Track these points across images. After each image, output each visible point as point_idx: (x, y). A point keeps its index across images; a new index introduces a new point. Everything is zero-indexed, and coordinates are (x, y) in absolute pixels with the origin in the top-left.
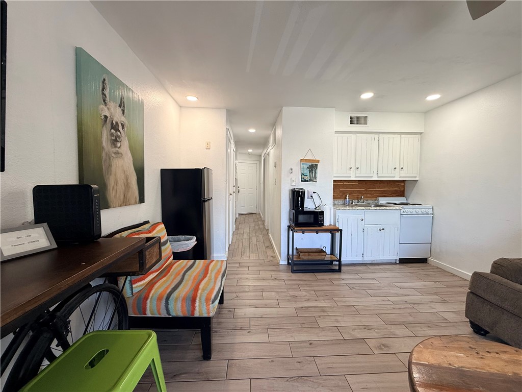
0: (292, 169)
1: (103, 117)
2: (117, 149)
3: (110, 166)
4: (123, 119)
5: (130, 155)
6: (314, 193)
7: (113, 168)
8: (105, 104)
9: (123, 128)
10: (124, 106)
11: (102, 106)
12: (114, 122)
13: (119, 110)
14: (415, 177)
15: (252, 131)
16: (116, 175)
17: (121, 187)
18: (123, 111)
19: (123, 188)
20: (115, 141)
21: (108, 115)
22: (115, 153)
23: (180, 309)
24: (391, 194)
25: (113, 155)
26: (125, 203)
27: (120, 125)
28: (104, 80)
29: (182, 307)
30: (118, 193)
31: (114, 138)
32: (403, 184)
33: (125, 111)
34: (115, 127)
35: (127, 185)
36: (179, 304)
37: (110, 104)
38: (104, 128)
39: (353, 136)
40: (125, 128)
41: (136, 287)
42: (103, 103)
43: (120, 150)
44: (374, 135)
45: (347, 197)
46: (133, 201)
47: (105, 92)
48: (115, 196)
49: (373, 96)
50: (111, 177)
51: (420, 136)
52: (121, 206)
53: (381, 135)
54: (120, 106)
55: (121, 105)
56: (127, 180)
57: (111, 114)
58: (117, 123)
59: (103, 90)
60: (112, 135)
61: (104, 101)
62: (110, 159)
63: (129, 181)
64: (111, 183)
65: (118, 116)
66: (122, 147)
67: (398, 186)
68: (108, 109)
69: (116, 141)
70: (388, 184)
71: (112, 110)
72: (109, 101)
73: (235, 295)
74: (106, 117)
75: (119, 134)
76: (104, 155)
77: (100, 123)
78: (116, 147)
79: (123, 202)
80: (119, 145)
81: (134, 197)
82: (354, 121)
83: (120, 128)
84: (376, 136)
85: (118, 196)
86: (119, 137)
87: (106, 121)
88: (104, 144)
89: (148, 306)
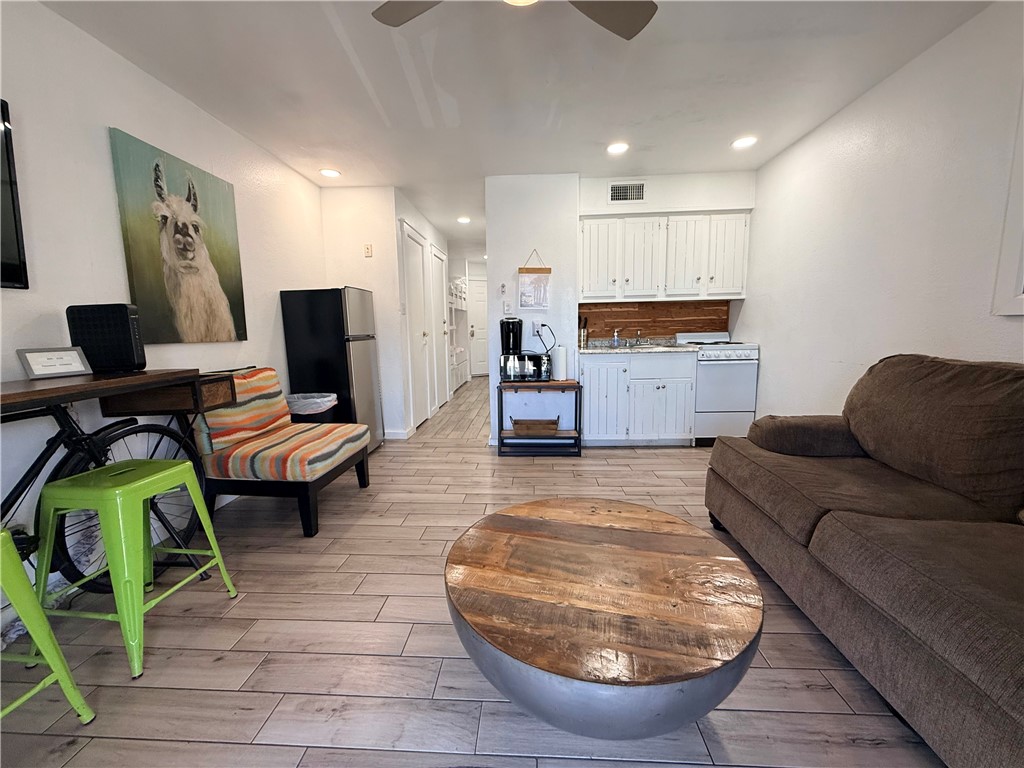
0: (503, 286)
1: (160, 219)
2: (188, 261)
3: (178, 285)
4: (195, 218)
5: (212, 269)
6: (543, 325)
7: (184, 288)
8: (163, 199)
9: (196, 229)
10: (195, 200)
11: (158, 203)
12: (180, 224)
13: (188, 206)
14: (739, 294)
15: (464, 220)
16: (189, 298)
17: (199, 316)
18: (195, 208)
19: (205, 316)
20: (183, 251)
21: (168, 214)
22: (185, 267)
23: (268, 469)
24: (701, 328)
25: (182, 270)
26: (209, 337)
27: (191, 228)
28: (157, 166)
29: (271, 467)
30: (195, 322)
31: (181, 246)
32: (725, 308)
33: (199, 207)
34: (182, 230)
35: (211, 313)
36: (267, 464)
37: (170, 198)
38: (163, 233)
39: (619, 221)
40: (200, 231)
41: (218, 443)
42: (158, 198)
43: (193, 264)
44: (657, 218)
45: (616, 334)
46: (224, 336)
47: (160, 183)
48: (191, 326)
49: (628, 150)
50: (181, 301)
51: (749, 216)
52: (202, 341)
53: (671, 218)
54: (188, 200)
55: (191, 197)
56: (210, 305)
57: (174, 213)
58: (184, 225)
59: (156, 180)
60: (178, 242)
61: (160, 195)
62: (176, 275)
63: (214, 307)
64: (182, 308)
65: (185, 214)
66: (197, 258)
67: (715, 312)
68: (168, 206)
69: (185, 249)
70: (696, 308)
71: (175, 206)
72: (169, 195)
73: (390, 478)
74: (165, 218)
75: (190, 240)
76: (165, 270)
77: (156, 227)
78: (186, 258)
79: (206, 336)
80: (190, 255)
81: (226, 330)
82: (619, 194)
83: (191, 231)
84: (663, 220)
85: (195, 325)
86: (190, 244)
87: (165, 223)
88: (165, 255)
89: (230, 465)
